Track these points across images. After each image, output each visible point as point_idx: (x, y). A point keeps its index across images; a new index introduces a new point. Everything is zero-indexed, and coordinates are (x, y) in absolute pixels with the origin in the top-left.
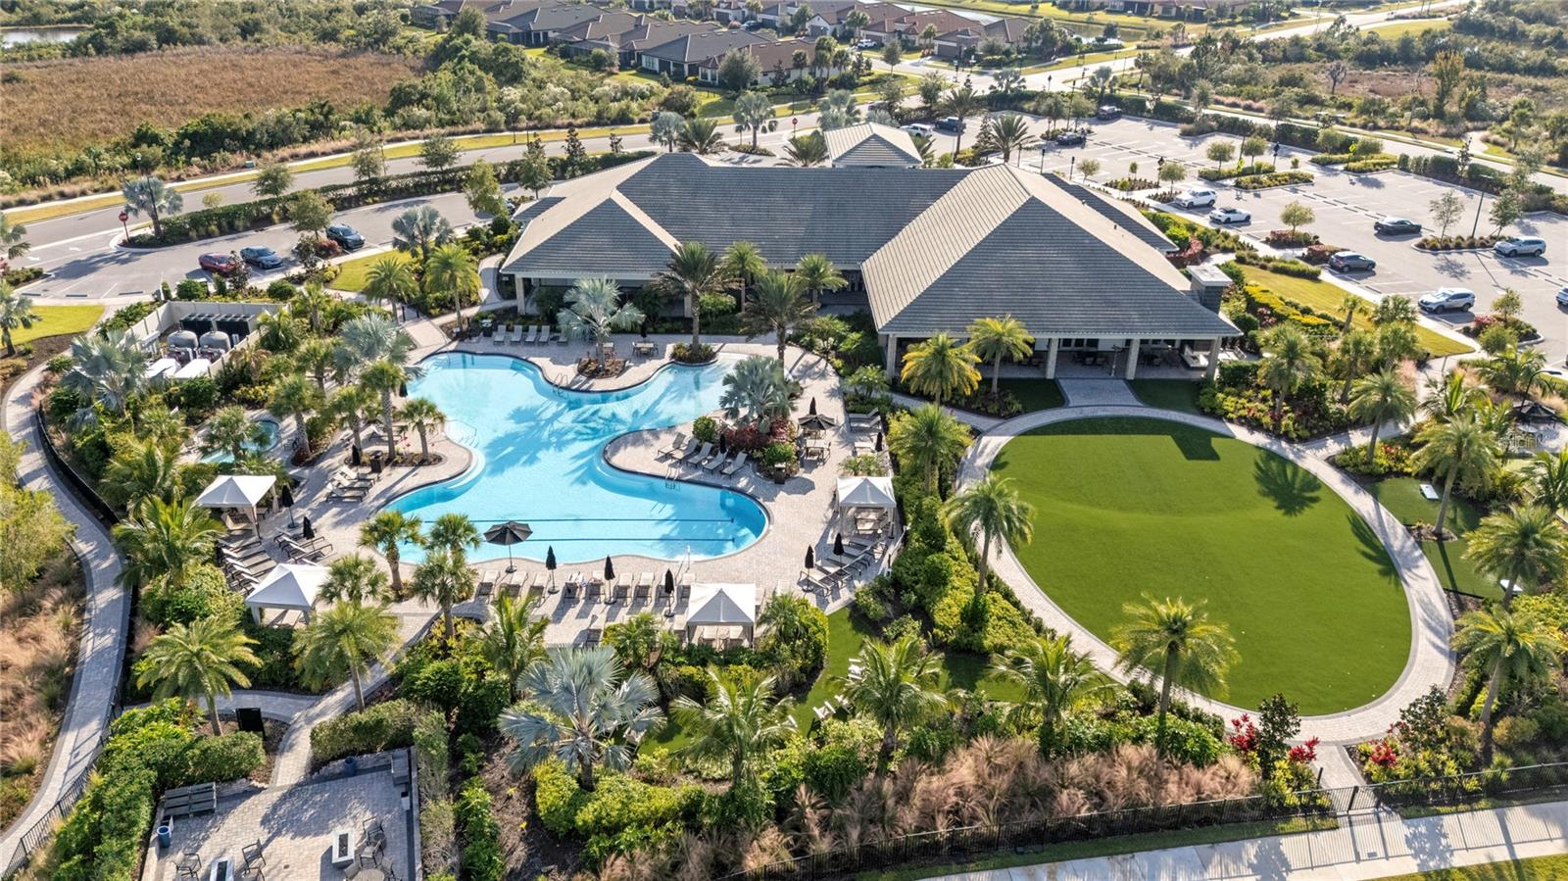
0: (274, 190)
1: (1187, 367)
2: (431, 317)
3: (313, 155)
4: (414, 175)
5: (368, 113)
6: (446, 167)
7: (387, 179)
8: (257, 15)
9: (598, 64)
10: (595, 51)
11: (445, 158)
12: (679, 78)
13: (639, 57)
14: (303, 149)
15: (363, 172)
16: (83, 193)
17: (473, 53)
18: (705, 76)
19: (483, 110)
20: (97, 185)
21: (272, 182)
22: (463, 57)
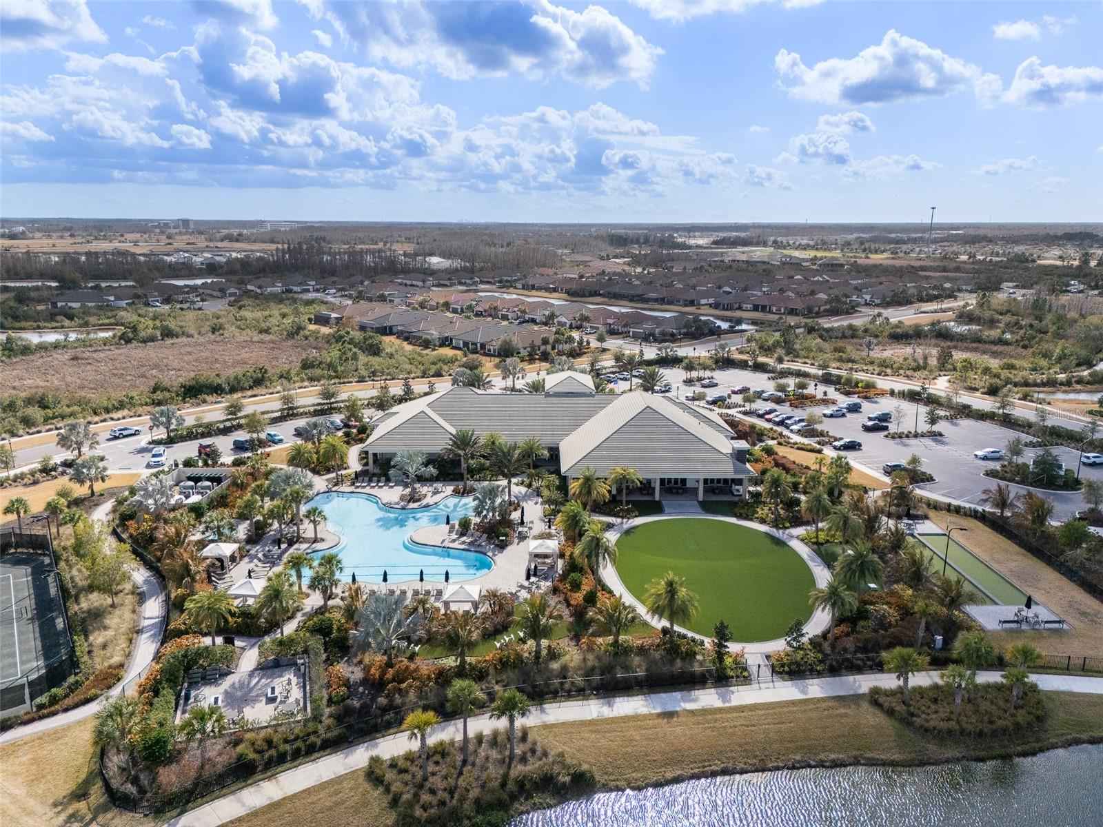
0: (234, 413)
1: (733, 495)
2: (321, 475)
3: (255, 396)
4: (314, 405)
5: (288, 372)
6: (333, 400)
7: (298, 408)
8: (220, 320)
9: (426, 344)
10: (424, 336)
11: (332, 395)
12: (475, 352)
13: (451, 340)
14: (250, 393)
15: (285, 403)
16: (124, 418)
17: (351, 339)
18: (489, 350)
19: (356, 370)
20: (132, 414)
21: (234, 409)
22: (344, 342)
